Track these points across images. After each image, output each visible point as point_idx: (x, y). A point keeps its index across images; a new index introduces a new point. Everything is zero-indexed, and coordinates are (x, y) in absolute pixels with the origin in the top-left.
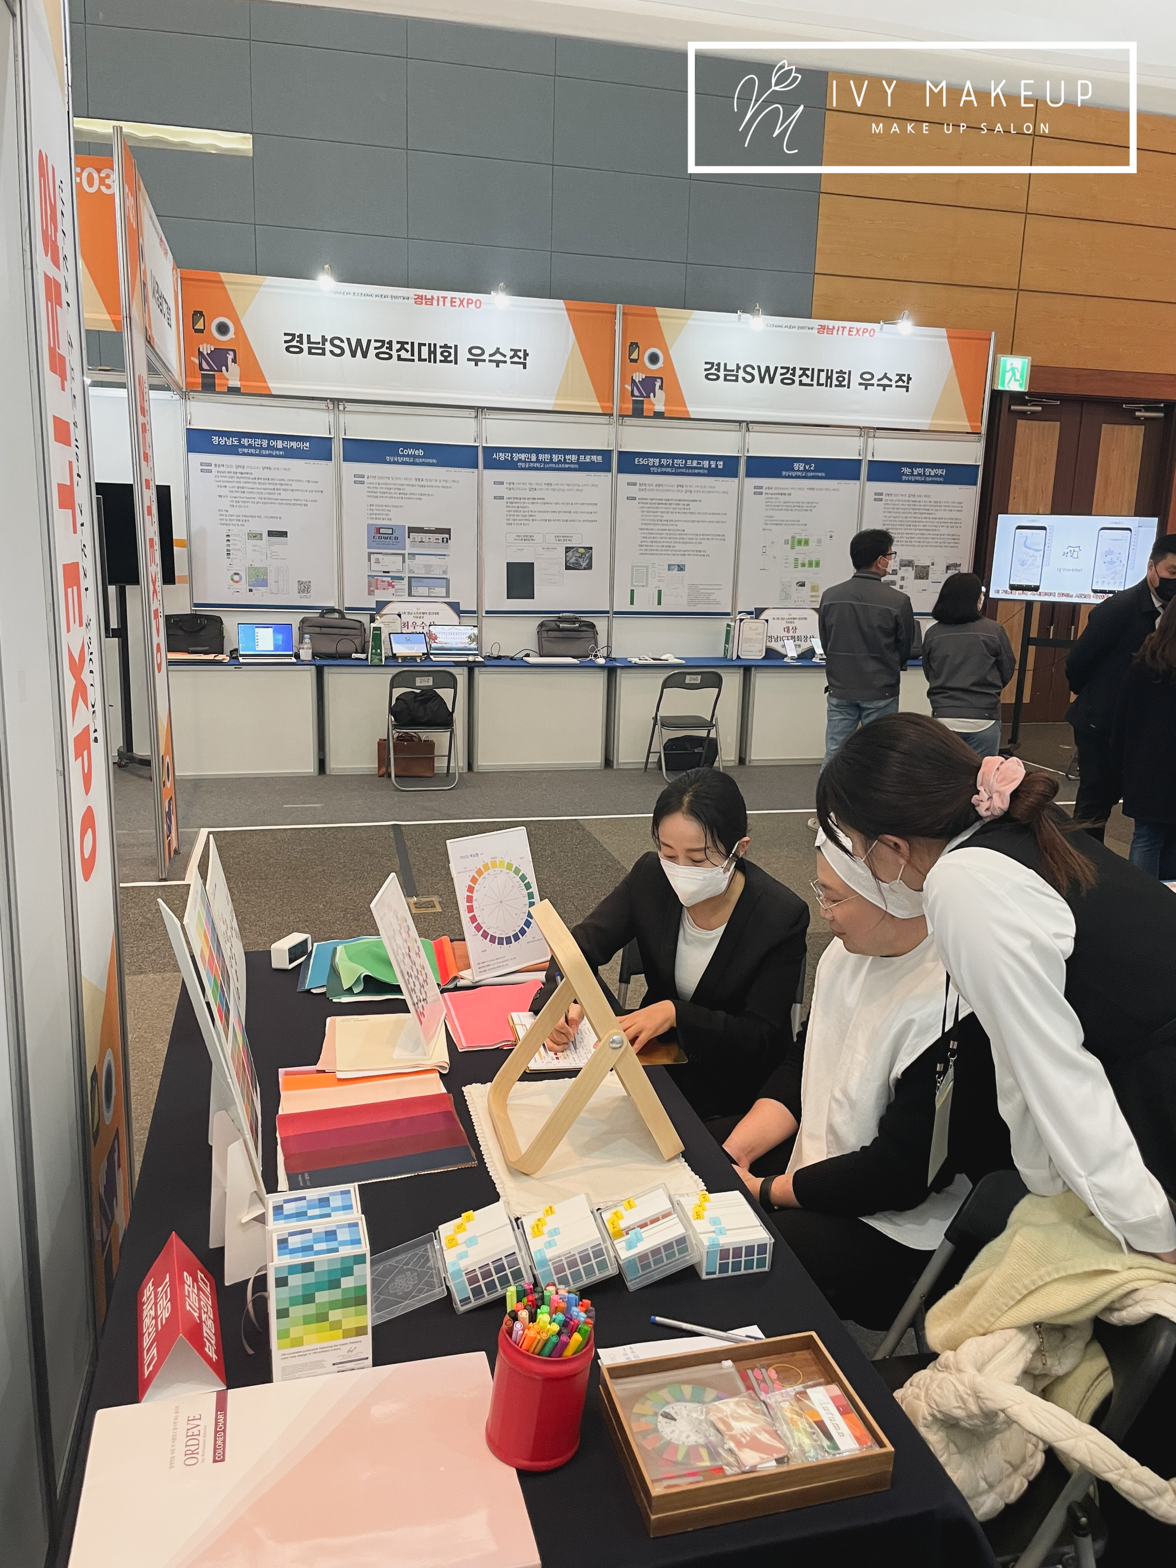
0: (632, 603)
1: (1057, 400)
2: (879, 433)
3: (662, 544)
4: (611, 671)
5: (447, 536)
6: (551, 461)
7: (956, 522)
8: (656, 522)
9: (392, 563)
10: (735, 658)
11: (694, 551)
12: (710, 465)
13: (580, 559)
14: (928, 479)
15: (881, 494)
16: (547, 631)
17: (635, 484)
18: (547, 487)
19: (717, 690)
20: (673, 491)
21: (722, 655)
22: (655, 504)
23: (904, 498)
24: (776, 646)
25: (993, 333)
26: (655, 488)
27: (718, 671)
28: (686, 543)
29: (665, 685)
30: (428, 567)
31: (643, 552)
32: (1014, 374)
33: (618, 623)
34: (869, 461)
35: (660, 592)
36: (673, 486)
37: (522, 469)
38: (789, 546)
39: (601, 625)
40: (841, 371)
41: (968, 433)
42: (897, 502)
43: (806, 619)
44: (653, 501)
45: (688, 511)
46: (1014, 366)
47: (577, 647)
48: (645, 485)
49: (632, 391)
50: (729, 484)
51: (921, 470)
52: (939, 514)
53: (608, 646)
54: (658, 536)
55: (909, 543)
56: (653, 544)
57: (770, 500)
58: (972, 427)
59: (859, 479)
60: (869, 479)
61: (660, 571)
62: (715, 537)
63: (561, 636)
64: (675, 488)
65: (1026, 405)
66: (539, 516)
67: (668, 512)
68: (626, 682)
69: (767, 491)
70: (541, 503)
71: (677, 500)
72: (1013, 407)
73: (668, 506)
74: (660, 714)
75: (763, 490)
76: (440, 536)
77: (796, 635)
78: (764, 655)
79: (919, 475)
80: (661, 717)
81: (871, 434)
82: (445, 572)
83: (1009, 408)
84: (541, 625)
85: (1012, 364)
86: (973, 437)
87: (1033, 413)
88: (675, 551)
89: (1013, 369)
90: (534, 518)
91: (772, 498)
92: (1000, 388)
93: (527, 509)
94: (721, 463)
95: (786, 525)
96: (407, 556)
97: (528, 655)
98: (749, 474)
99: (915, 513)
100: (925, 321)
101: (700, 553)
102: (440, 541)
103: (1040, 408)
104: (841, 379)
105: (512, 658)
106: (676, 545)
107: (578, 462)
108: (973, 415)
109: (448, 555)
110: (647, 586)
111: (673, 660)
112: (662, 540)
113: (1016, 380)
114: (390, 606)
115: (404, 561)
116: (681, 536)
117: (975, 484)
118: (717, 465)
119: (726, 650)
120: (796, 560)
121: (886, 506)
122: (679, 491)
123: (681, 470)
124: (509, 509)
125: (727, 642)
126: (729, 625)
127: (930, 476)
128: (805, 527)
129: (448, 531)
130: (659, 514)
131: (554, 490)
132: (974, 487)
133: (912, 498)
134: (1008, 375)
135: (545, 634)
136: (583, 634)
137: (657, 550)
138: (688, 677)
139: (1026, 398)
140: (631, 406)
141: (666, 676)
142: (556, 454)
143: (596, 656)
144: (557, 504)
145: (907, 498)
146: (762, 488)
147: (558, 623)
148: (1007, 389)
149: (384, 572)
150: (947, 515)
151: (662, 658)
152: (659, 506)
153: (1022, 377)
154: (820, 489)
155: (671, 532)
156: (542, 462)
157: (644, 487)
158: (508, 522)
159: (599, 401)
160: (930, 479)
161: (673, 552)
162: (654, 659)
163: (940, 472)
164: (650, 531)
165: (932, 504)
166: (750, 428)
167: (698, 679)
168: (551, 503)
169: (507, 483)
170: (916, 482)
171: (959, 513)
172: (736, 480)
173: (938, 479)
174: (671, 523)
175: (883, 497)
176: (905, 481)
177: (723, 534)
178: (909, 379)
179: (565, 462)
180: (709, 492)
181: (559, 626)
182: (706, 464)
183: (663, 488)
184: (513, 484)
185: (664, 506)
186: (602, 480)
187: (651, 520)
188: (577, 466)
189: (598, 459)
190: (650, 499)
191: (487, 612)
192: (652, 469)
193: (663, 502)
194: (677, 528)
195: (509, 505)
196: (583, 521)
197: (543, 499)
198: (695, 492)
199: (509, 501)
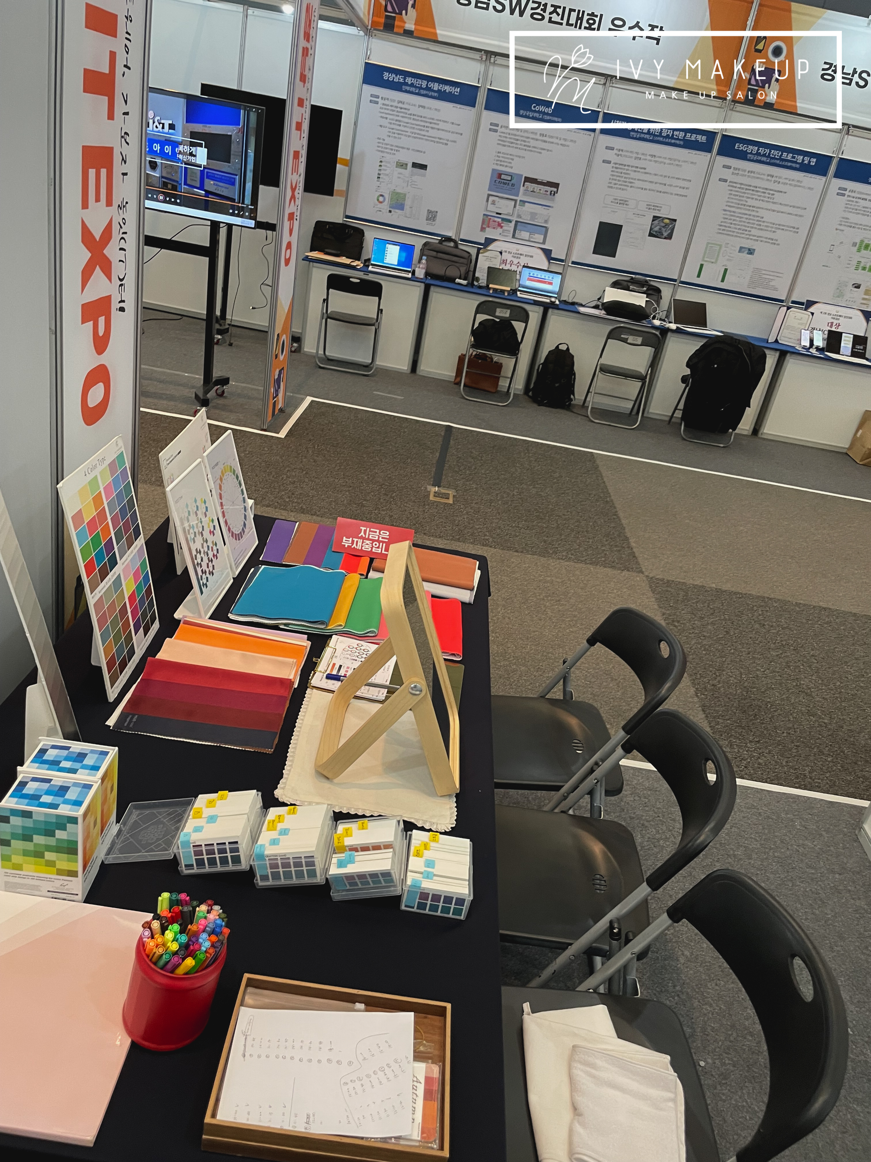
0: (700, 274)
3: (740, 226)
4: (663, 333)
5: (555, 190)
8: (739, 206)
9: (505, 207)
10: (775, 341)
11: (766, 238)
12: (803, 160)
13: (663, 229)
17: (730, 167)
18: (651, 158)
20: (762, 179)
21: (765, 337)
22: (743, 188)
26: (748, 174)
28: (762, 229)
30: (533, 215)
31: (720, 231)
33: (682, 292)
35: (726, 270)
36: (764, 175)
43: (851, 318)
44: (742, 186)
45: (771, 200)
48: (740, 170)
50: (816, 181)
54: (738, 219)
56: (732, 226)
57: (849, 203)
61: (731, 251)
64: (766, 177)
66: (638, 184)
67: (753, 198)
68: (672, 343)
69: (850, 194)
70: (642, 172)
71: (763, 188)
73: (754, 193)
76: (549, 189)
82: (546, 221)
84: (616, 282)
88: (750, 235)
91: (852, 200)
93: (628, 176)
94: (814, 160)
95: (858, 228)
96: (518, 202)
98: (837, 175)
101: (771, 241)
102: (549, 193)
106: (753, 230)
109: (552, 207)
110: (716, 262)
112: (741, 224)
114: (495, 244)
115: (515, 206)
116: (760, 223)
118: (810, 162)
122: (768, 180)
123: (775, 162)
124: (613, 173)
129: (556, 185)
130: (744, 199)
131: (656, 162)
137: (734, 232)
144: (656, 175)
147: (629, 283)
149: (497, 213)
152: (747, 191)
155: (751, 217)
157: (737, 172)
158: (609, 185)
161: (748, 236)
164: (732, 214)
166: (849, 130)
172: (824, 178)
174: (754, 209)
179: (672, 137)
180: (794, 185)
182: (800, 159)
183: (755, 175)
184: (622, 151)
185: (751, 192)
186: (701, 158)
187: (736, 203)
188: (682, 143)
189: (702, 139)
190: (741, 184)
191: (573, 263)
192: (749, 155)
193: (751, 188)
194: (757, 214)
195: (614, 169)
196: (675, 194)
197: (645, 169)
198: (783, 183)
199: (614, 166)
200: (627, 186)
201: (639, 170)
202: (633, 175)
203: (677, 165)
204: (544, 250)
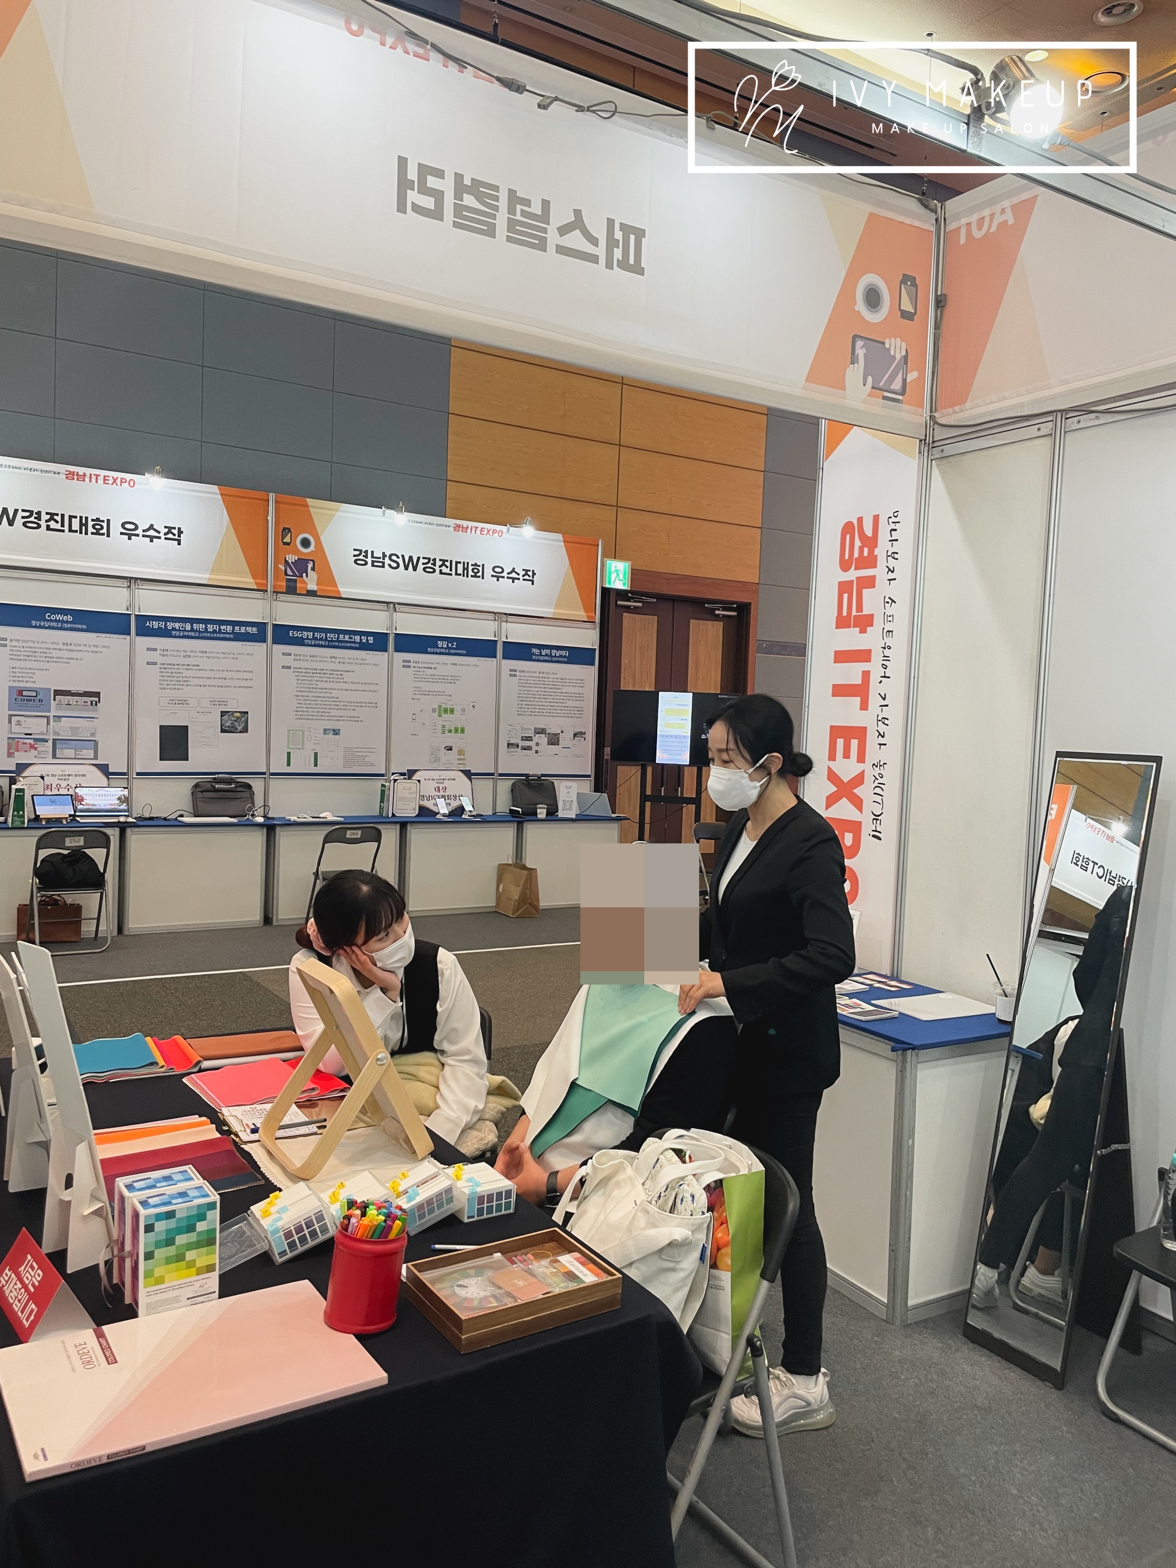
0: (289, 764)
1: (654, 598)
2: (510, 618)
3: (317, 710)
4: (270, 828)
5: (96, 699)
6: (206, 630)
7: (580, 697)
8: (311, 690)
10: (390, 815)
11: (348, 717)
12: (361, 640)
13: (235, 723)
14: (554, 659)
15: (515, 671)
16: (202, 792)
17: (290, 654)
18: (202, 655)
19: (377, 844)
20: (327, 662)
21: (377, 813)
22: (309, 673)
23: (534, 675)
24: (429, 804)
25: (600, 541)
26: (310, 659)
27: (379, 827)
28: (340, 709)
29: (326, 841)
30: (74, 730)
31: (299, 717)
32: (618, 575)
33: (275, 784)
34: (504, 642)
35: (316, 754)
36: (326, 657)
37: (176, 637)
38: (437, 714)
39: (257, 785)
40: (476, 564)
41: (583, 621)
42: (529, 678)
43: (454, 779)
44: (308, 671)
45: (342, 680)
46: (618, 568)
47: (234, 806)
48: (300, 655)
49: (286, 570)
50: (380, 657)
51: (548, 652)
52: (565, 689)
53: (264, 806)
54: (314, 702)
55: (541, 714)
56: (309, 710)
57: (417, 673)
58: (588, 617)
59: (495, 657)
60: (504, 658)
61: (316, 735)
62: (368, 705)
63: (217, 796)
64: (329, 660)
65: (629, 600)
66: (194, 681)
67: (322, 681)
68: (283, 838)
69: (415, 665)
70: (196, 670)
71: (330, 670)
72: (619, 603)
73: (322, 675)
74: (322, 869)
75: (411, 664)
76: (88, 699)
77: (446, 794)
78: (417, 812)
79: (546, 655)
80: (322, 872)
81: (504, 619)
82: (92, 735)
83: (616, 602)
84: (196, 786)
85: (616, 567)
86: (589, 625)
87: (635, 607)
88: (330, 716)
89: (617, 571)
90: (188, 683)
91: (419, 671)
92: (607, 586)
93: (181, 675)
94: (372, 638)
95: (433, 695)
96: (51, 718)
97: (182, 816)
98: (397, 650)
99: (545, 688)
100: (544, 526)
101: (356, 720)
102: (89, 704)
103: (640, 604)
104: (476, 571)
105: (165, 819)
106: (331, 711)
107: (233, 633)
108: (588, 607)
109: (97, 718)
110: (303, 748)
111: (330, 818)
112: (317, 707)
113: (619, 580)
115: (48, 724)
116: (336, 703)
117: (593, 664)
118: (367, 640)
119: (381, 809)
120: (444, 726)
121: (520, 681)
122: (332, 662)
123: (334, 643)
124: (162, 674)
125: (382, 801)
126: (383, 786)
127: (555, 656)
128: (449, 698)
129: (97, 694)
130: (314, 682)
131: (208, 657)
132: (593, 667)
133: (541, 675)
134: (614, 576)
135: (200, 795)
136: (239, 795)
137: (313, 715)
138: (349, 832)
139: (630, 595)
140: (284, 584)
141: (326, 832)
142: (210, 624)
143: (253, 815)
144: (211, 670)
145: (537, 675)
146: (410, 662)
147: (213, 784)
148: (613, 587)
150: (572, 690)
151: (321, 815)
152: (314, 675)
153: (624, 577)
154: (462, 665)
155: (326, 699)
156: (196, 631)
157: (298, 658)
158: (161, 687)
159: (253, 578)
160: (556, 659)
161: (328, 718)
162: (313, 818)
163: (563, 653)
164: (306, 698)
165: (559, 680)
166: (397, 608)
167: (358, 834)
168: (206, 670)
169: (160, 650)
170: (544, 661)
171: (582, 688)
172: (386, 654)
173: (562, 659)
174: (326, 691)
175: (518, 673)
176: (535, 660)
177: (375, 702)
178: (534, 574)
179: (220, 632)
180: (361, 664)
181: (214, 787)
182: (357, 638)
183: (317, 659)
184: (167, 650)
185: (318, 675)
186: (258, 649)
187: (306, 688)
188: (232, 636)
189: (254, 630)
190: (307, 669)
191: (138, 774)
192: (306, 641)
193: (318, 671)
194: (331, 695)
195: (162, 670)
196: (239, 687)
197: (198, 666)
198: (347, 663)
199: (162, 666)
200: (183, 685)
201: (191, 667)
202: (186, 673)
203: (233, 658)
204: (99, 767)
